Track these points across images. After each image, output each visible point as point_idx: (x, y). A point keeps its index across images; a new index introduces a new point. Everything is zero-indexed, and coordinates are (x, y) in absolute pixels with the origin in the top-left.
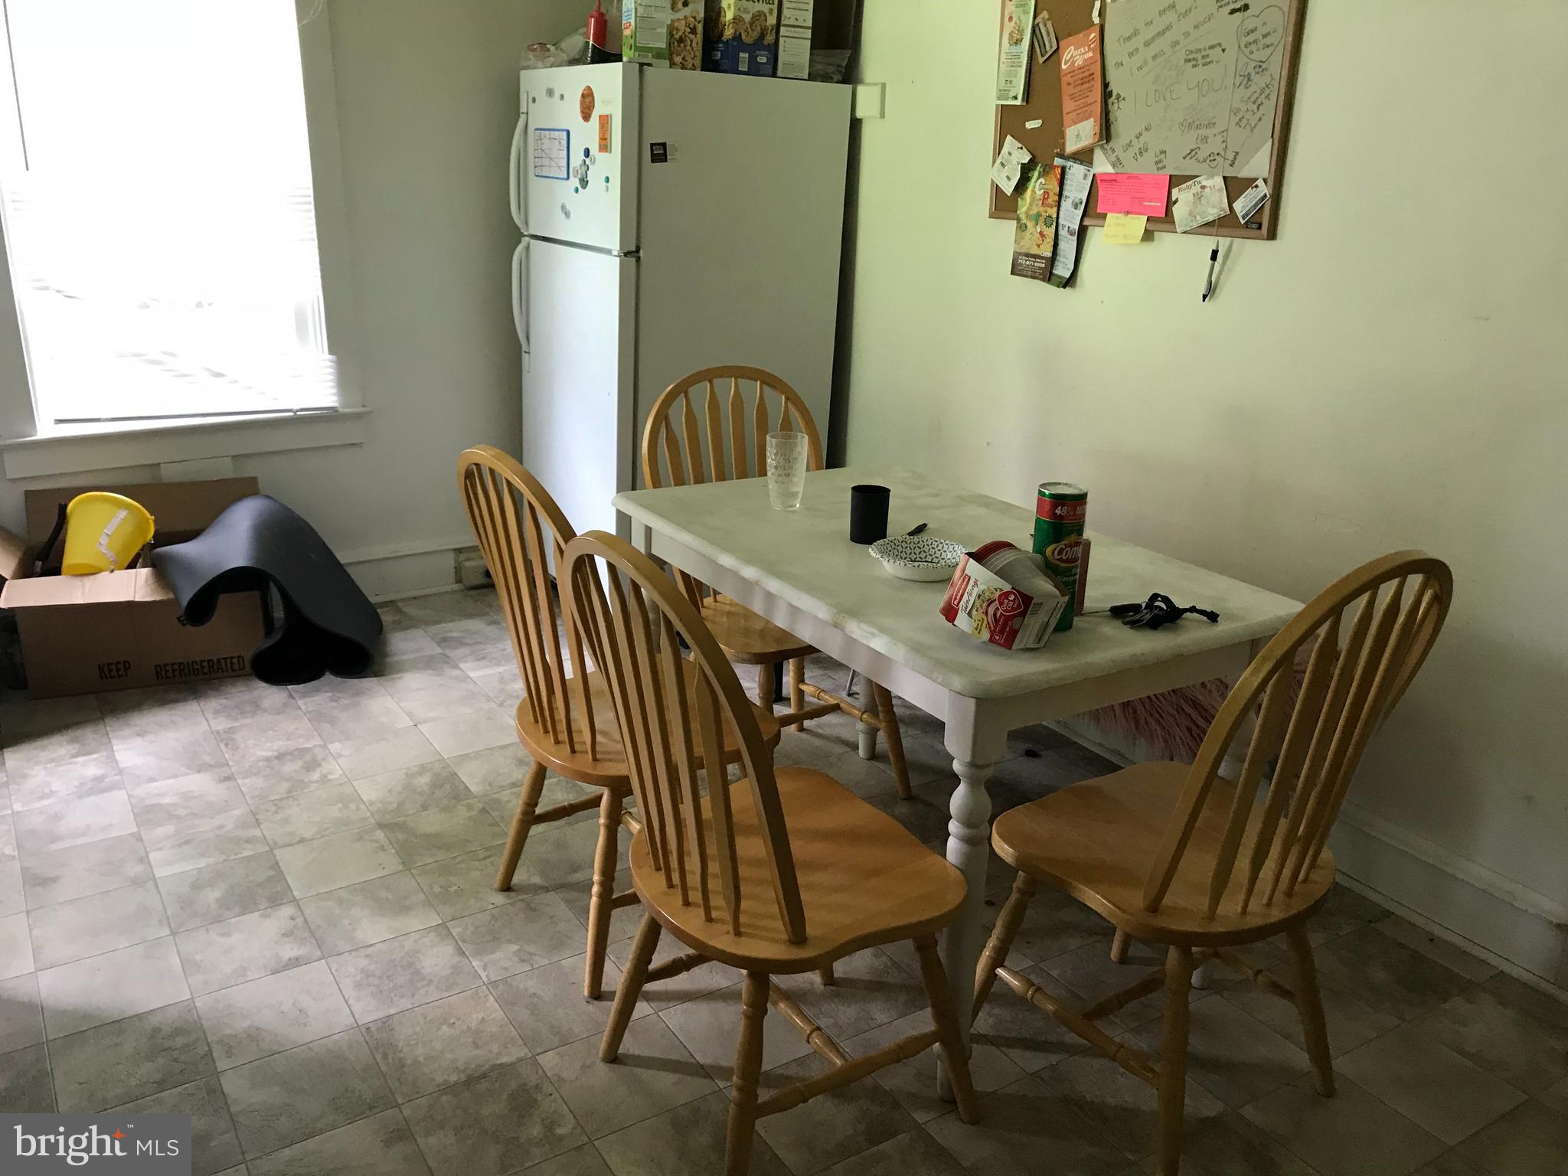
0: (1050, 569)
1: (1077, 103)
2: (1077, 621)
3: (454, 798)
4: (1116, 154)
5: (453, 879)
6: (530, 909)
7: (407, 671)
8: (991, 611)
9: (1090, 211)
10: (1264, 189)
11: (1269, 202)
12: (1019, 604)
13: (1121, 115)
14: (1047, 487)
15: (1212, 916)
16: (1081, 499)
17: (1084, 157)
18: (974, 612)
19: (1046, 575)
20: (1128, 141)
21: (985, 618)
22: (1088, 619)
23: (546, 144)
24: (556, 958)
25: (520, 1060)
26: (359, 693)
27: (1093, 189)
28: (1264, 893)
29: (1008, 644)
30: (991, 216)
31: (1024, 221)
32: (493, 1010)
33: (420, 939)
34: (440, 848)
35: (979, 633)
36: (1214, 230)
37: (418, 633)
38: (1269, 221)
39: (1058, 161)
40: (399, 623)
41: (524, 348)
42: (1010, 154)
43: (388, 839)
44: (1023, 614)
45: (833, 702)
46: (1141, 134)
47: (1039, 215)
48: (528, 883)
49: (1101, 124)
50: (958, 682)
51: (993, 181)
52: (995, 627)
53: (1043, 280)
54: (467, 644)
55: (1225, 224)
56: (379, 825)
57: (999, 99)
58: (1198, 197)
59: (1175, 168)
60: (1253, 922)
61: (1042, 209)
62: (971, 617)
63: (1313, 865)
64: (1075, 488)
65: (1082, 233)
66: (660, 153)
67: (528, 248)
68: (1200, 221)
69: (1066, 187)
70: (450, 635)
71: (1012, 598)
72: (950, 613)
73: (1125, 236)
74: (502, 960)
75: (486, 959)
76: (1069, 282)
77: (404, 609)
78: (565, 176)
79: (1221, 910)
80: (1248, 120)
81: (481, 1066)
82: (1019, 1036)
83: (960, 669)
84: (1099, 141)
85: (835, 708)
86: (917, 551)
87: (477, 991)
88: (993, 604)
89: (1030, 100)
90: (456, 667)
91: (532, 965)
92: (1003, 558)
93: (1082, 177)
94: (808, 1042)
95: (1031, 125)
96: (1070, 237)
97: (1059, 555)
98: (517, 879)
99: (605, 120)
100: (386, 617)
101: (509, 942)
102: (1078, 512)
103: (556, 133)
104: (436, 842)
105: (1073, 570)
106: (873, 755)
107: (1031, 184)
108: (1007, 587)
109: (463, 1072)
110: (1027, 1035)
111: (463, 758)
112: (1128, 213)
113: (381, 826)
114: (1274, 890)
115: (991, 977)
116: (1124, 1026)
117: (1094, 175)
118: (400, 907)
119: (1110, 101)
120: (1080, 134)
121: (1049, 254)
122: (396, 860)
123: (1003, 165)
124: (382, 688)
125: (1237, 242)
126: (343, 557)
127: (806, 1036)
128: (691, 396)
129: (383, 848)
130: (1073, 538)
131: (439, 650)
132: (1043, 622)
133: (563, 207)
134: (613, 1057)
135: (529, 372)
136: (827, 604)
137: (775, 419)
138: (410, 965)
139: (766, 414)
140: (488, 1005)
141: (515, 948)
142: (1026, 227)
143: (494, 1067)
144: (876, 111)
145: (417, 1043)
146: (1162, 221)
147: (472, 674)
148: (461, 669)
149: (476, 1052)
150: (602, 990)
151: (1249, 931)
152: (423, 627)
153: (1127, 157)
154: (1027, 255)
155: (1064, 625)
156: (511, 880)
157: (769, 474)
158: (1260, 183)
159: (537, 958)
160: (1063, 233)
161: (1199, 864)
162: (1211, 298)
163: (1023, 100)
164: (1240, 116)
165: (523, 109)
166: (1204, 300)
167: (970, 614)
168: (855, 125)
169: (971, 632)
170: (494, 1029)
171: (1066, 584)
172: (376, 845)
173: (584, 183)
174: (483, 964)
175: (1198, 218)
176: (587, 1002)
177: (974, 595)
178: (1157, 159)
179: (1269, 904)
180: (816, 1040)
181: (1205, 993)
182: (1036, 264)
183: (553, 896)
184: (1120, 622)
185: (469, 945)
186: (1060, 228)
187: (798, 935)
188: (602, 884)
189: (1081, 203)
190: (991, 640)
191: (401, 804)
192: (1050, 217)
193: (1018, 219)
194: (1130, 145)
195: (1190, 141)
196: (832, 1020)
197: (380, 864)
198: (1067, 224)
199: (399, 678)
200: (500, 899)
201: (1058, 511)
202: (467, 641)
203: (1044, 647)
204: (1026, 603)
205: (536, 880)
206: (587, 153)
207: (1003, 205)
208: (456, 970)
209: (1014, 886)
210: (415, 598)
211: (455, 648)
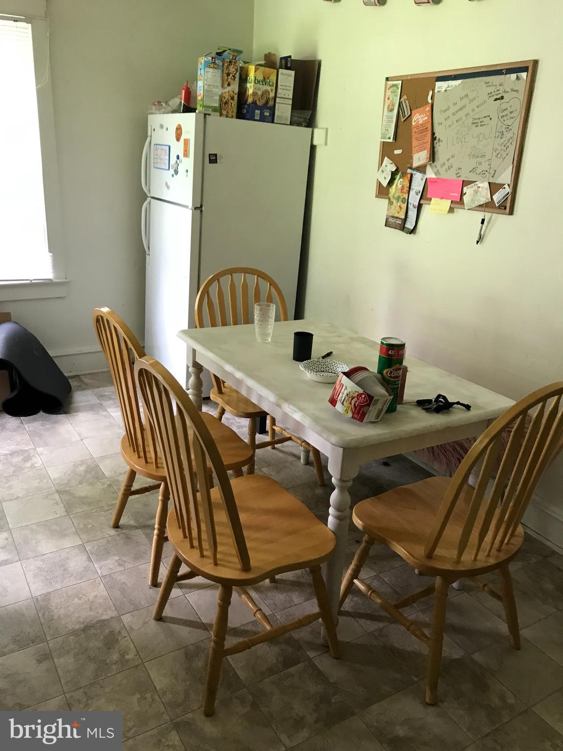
0: (385, 382)
1: (419, 142)
2: (399, 407)
3: (96, 479)
4: (437, 169)
5: (90, 521)
6: (128, 537)
7: (81, 411)
8: (353, 402)
9: (424, 196)
10: (508, 190)
11: (510, 196)
12: (367, 399)
13: (440, 148)
14: (386, 340)
15: (458, 561)
16: (402, 347)
17: (422, 169)
18: (345, 403)
19: (382, 385)
20: (443, 162)
21: (350, 406)
22: (404, 406)
23: (159, 152)
24: (137, 564)
25: (112, 618)
26: (56, 422)
27: (426, 185)
28: (486, 549)
29: (361, 420)
30: (376, 197)
31: (392, 200)
32: (102, 591)
33: (70, 551)
34: (86, 504)
35: (347, 413)
36: (483, 209)
37: (88, 393)
38: (510, 206)
39: (409, 171)
40: (80, 386)
41: (147, 252)
42: (386, 166)
43: (61, 498)
44: (369, 405)
45: (288, 436)
46: (449, 159)
47: (399, 197)
48: (128, 524)
49: (430, 154)
50: (334, 439)
51: (378, 180)
52: (355, 411)
53: (400, 230)
54: (112, 399)
55: (488, 206)
56: (57, 491)
57: (382, 138)
58: (476, 192)
59: (465, 177)
60: (480, 565)
61: (400, 194)
62: (343, 405)
63: (512, 535)
64: (400, 341)
65: (419, 207)
66: (213, 159)
67: (150, 203)
68: (477, 204)
69: (413, 184)
70: (104, 393)
71: (363, 396)
72: (333, 402)
73: (440, 210)
74: (108, 565)
75: (103, 563)
76: (413, 231)
77: (83, 379)
78: (168, 168)
79: (463, 558)
80: (501, 154)
81: (92, 621)
82: (365, 613)
83: (335, 432)
84: (429, 162)
85: (290, 439)
86: (325, 366)
87: (95, 580)
88: (354, 399)
89: (397, 139)
90: (106, 410)
91: (124, 567)
92: (360, 376)
93: (420, 180)
94: (255, 616)
95: (397, 152)
96: (414, 209)
97: (390, 374)
98: (122, 522)
99: (186, 142)
100: (73, 383)
101: (115, 555)
102: (400, 353)
103: (164, 147)
104: (84, 501)
105: (397, 382)
106: (308, 463)
107: (396, 181)
108: (361, 391)
109: (83, 623)
110: (369, 612)
111: (103, 458)
112: (442, 198)
113: (58, 491)
114: (491, 548)
115: (351, 584)
116: (418, 609)
117: (426, 179)
118: (62, 535)
119: (435, 142)
120: (420, 157)
121: (403, 217)
122: (64, 510)
123: (382, 171)
124: (67, 420)
125: (494, 215)
126: (51, 353)
127: (253, 613)
128: (221, 281)
129: (57, 504)
130: (397, 366)
131: (99, 402)
132: (379, 409)
133: (166, 184)
134: (159, 618)
135: (149, 264)
136: (275, 394)
137: (264, 295)
138: (63, 566)
139: (259, 292)
140: (100, 588)
141: (117, 558)
142: (393, 203)
143: (99, 622)
144: (323, 142)
145: (61, 608)
146: (459, 202)
147: (113, 414)
148: (108, 412)
149: (91, 613)
150: (158, 582)
151: (478, 569)
152: (92, 389)
153: (442, 170)
154: (393, 217)
155: (391, 409)
156: (119, 522)
157: (256, 323)
158: (506, 186)
159: (127, 564)
160: (410, 207)
161: (454, 532)
162: (481, 242)
163: (393, 139)
164: (497, 152)
165: (149, 134)
166: (477, 244)
167: (343, 403)
168: (313, 148)
169: (343, 413)
170: (101, 601)
171: (393, 389)
172: (53, 501)
173: (176, 172)
174: (100, 566)
175: (476, 202)
176: (150, 588)
177: (345, 394)
178: (457, 172)
179: (488, 555)
180: (258, 615)
181: (461, 592)
182: (397, 222)
183: (139, 531)
184: (421, 408)
185: (94, 556)
186: (409, 204)
187: (246, 566)
188: (159, 529)
189: (420, 192)
190: (353, 417)
191: (69, 481)
192: (404, 198)
193: (389, 199)
194: (444, 164)
195: (473, 163)
196: (272, 601)
197: (55, 512)
198: (413, 202)
199: (77, 415)
200: (113, 532)
201: (390, 352)
202: (113, 397)
203: (380, 421)
204: (370, 399)
205: (132, 523)
206: (178, 157)
207: (382, 192)
208: (86, 569)
209: (364, 539)
210: (89, 374)
211: (107, 400)
